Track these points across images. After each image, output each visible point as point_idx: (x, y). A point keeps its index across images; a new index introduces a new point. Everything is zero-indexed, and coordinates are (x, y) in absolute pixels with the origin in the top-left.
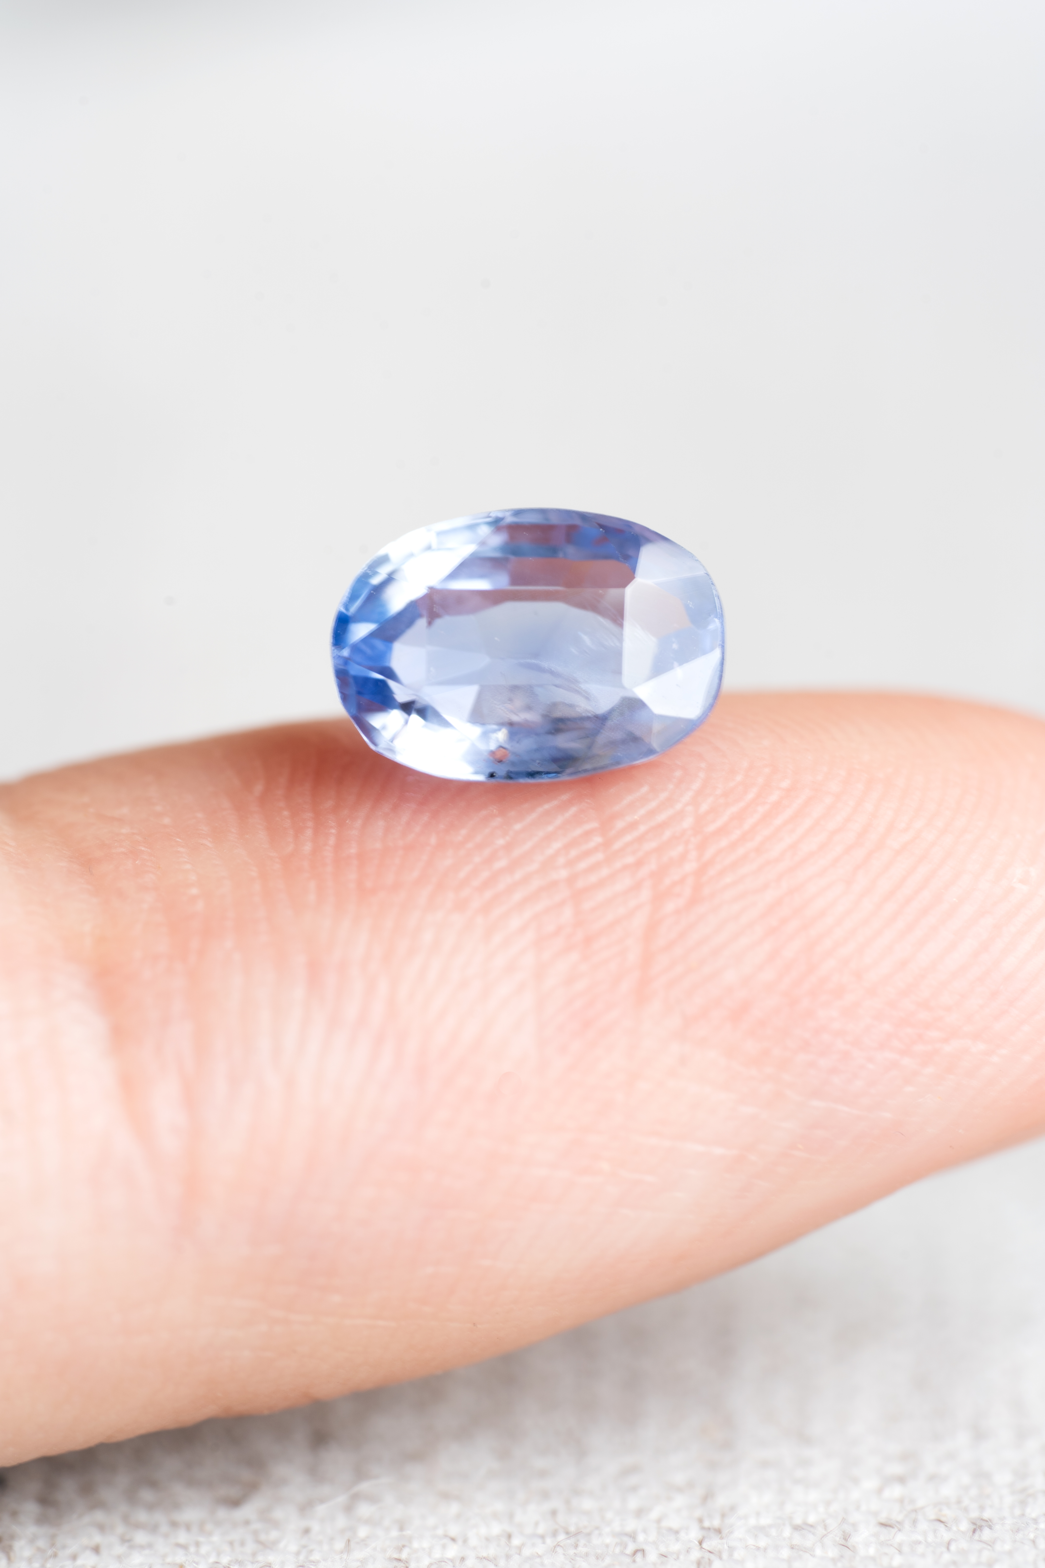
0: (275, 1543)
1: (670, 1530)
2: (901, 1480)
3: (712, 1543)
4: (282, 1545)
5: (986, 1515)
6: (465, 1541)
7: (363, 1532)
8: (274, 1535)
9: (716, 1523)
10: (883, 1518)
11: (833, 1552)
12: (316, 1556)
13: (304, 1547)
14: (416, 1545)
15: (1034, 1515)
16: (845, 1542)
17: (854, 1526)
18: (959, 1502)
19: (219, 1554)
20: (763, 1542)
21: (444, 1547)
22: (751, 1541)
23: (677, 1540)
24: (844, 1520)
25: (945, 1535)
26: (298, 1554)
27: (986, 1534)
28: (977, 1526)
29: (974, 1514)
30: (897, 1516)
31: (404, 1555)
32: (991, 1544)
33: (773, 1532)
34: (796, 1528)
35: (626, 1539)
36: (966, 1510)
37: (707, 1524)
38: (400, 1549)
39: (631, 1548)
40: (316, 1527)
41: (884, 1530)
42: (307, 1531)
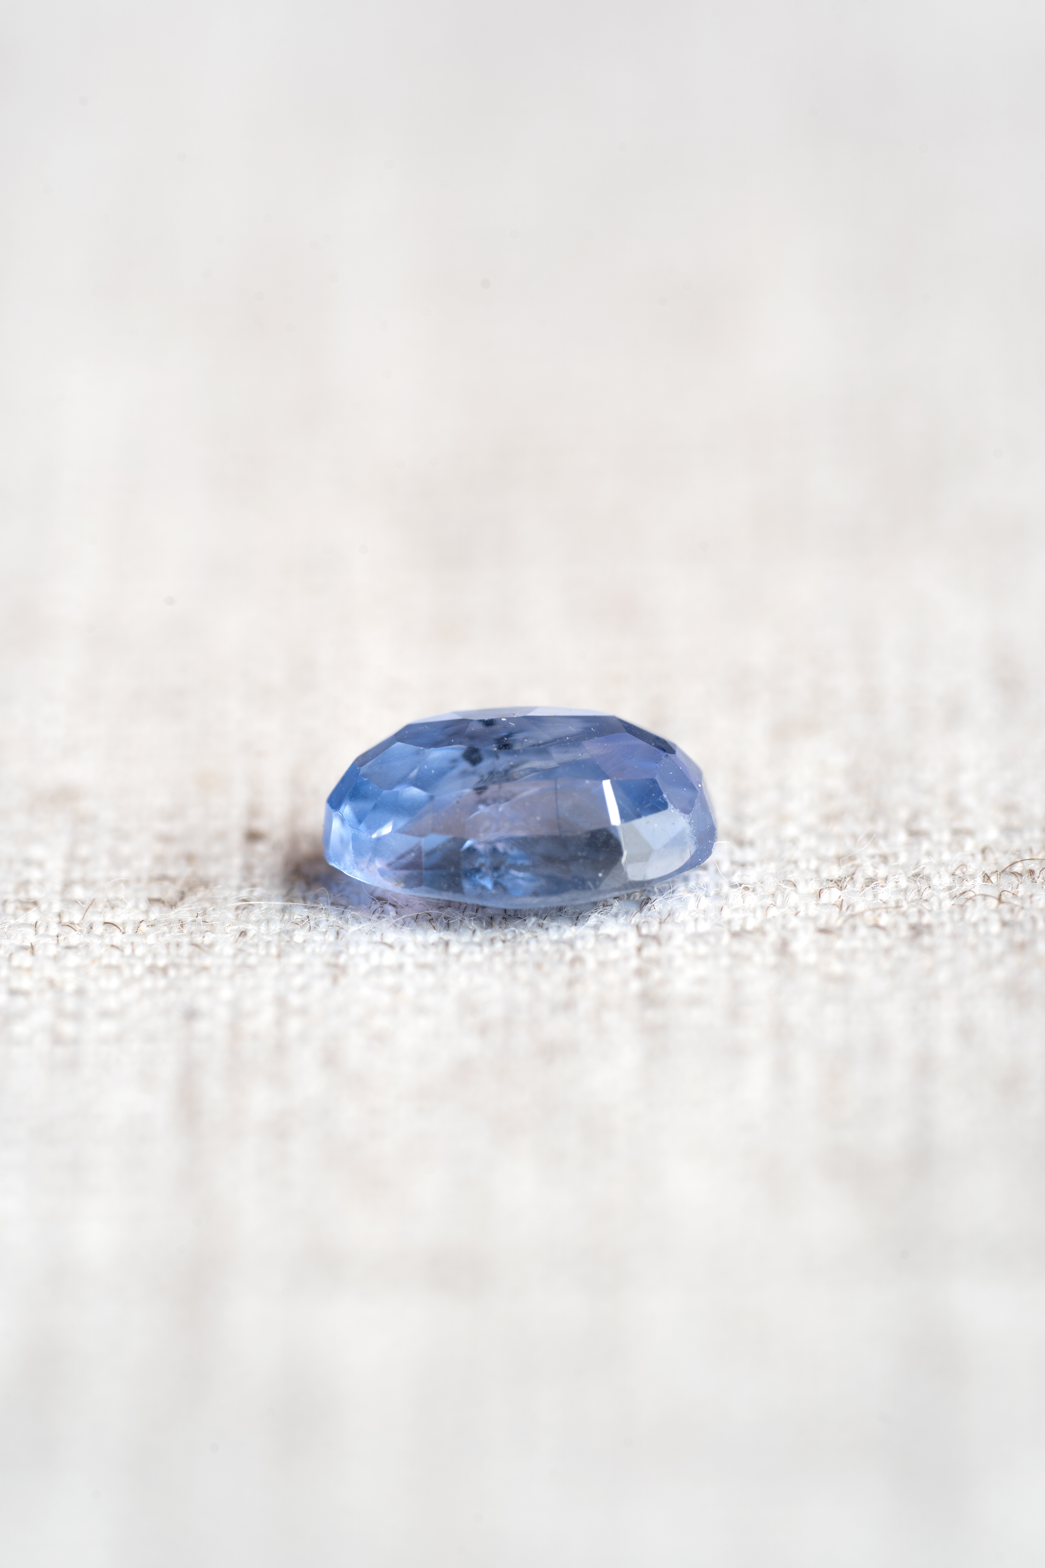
0: (211, 946)
1: (608, 937)
2: (838, 883)
3: (652, 950)
4: (217, 949)
5: (926, 919)
6: (402, 948)
7: (299, 936)
8: (209, 938)
9: (654, 929)
10: (822, 923)
11: (772, 959)
12: (252, 960)
13: (240, 950)
14: (352, 950)
15: (974, 919)
16: (783, 948)
17: (794, 931)
18: (898, 906)
19: (155, 956)
20: (702, 949)
21: (381, 954)
22: (689, 948)
23: (616, 947)
24: (784, 927)
25: (884, 940)
26: (235, 956)
27: (926, 940)
28: (917, 930)
29: (914, 920)
30: (836, 921)
31: (342, 959)
32: (930, 950)
33: (712, 939)
34: (735, 935)
35: (564, 947)
36: (904, 914)
37: (644, 931)
38: (338, 954)
39: (569, 955)
40: (252, 929)
41: (823, 937)
42: (243, 933)
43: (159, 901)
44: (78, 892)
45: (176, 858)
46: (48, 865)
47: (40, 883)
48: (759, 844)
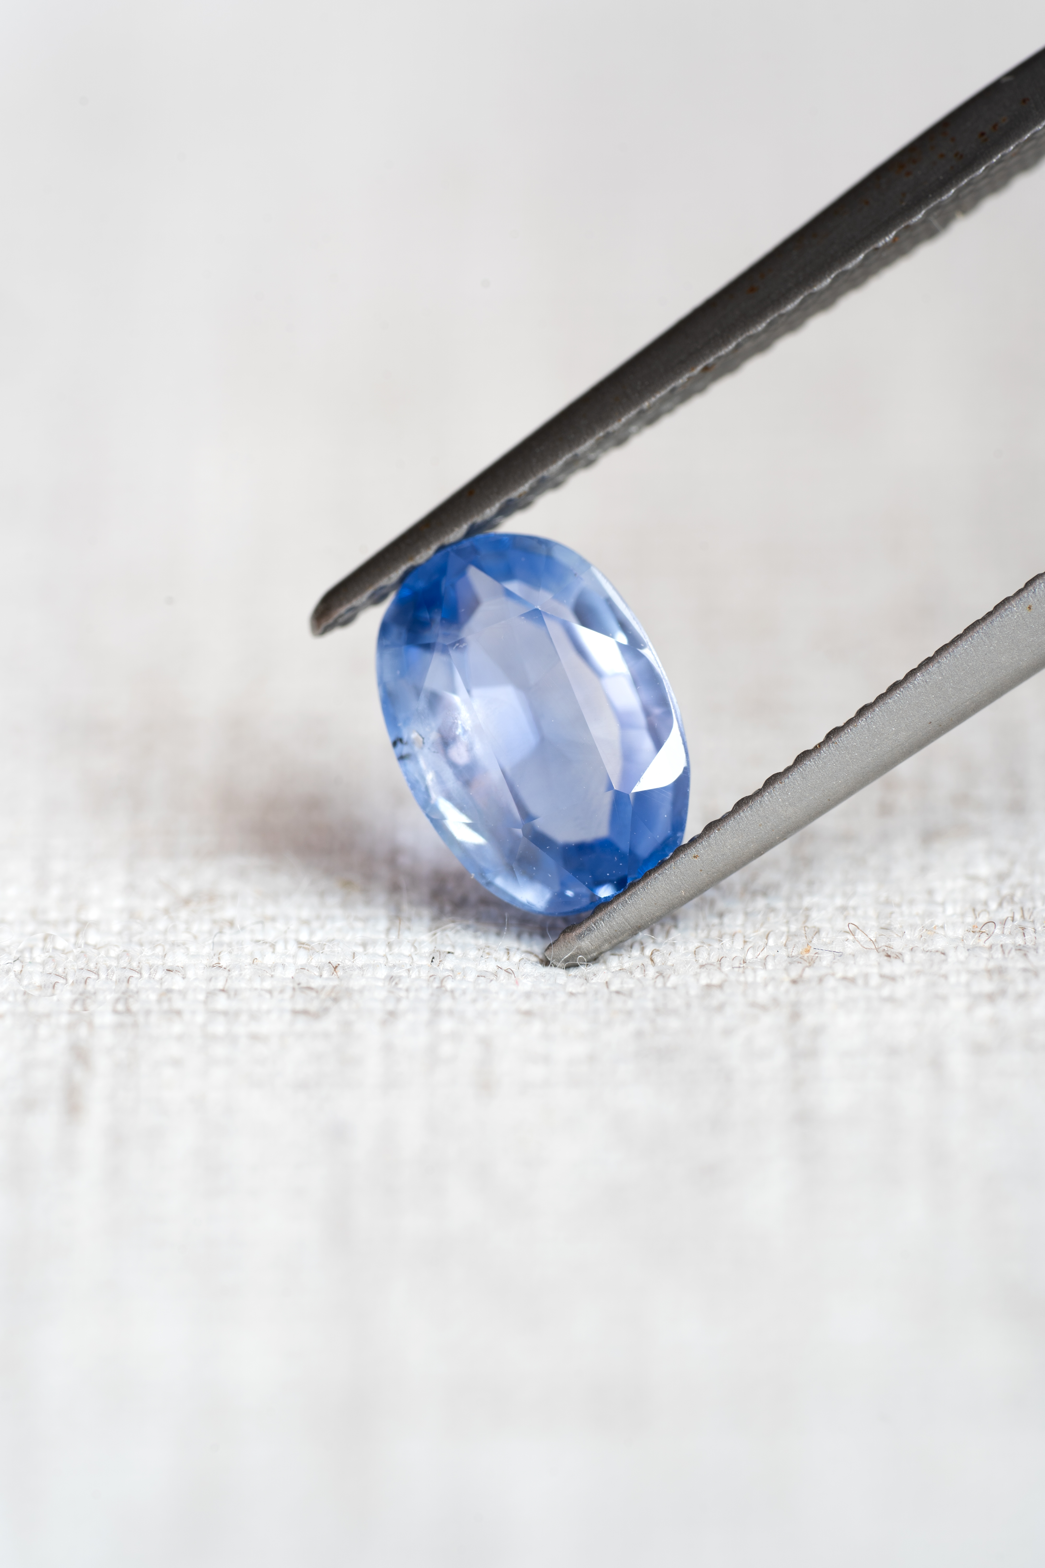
2: (991, 998)
43: (305, 1012)
44: (222, 1003)
45: (320, 968)
46: (190, 974)
47: (183, 993)
48: (907, 957)
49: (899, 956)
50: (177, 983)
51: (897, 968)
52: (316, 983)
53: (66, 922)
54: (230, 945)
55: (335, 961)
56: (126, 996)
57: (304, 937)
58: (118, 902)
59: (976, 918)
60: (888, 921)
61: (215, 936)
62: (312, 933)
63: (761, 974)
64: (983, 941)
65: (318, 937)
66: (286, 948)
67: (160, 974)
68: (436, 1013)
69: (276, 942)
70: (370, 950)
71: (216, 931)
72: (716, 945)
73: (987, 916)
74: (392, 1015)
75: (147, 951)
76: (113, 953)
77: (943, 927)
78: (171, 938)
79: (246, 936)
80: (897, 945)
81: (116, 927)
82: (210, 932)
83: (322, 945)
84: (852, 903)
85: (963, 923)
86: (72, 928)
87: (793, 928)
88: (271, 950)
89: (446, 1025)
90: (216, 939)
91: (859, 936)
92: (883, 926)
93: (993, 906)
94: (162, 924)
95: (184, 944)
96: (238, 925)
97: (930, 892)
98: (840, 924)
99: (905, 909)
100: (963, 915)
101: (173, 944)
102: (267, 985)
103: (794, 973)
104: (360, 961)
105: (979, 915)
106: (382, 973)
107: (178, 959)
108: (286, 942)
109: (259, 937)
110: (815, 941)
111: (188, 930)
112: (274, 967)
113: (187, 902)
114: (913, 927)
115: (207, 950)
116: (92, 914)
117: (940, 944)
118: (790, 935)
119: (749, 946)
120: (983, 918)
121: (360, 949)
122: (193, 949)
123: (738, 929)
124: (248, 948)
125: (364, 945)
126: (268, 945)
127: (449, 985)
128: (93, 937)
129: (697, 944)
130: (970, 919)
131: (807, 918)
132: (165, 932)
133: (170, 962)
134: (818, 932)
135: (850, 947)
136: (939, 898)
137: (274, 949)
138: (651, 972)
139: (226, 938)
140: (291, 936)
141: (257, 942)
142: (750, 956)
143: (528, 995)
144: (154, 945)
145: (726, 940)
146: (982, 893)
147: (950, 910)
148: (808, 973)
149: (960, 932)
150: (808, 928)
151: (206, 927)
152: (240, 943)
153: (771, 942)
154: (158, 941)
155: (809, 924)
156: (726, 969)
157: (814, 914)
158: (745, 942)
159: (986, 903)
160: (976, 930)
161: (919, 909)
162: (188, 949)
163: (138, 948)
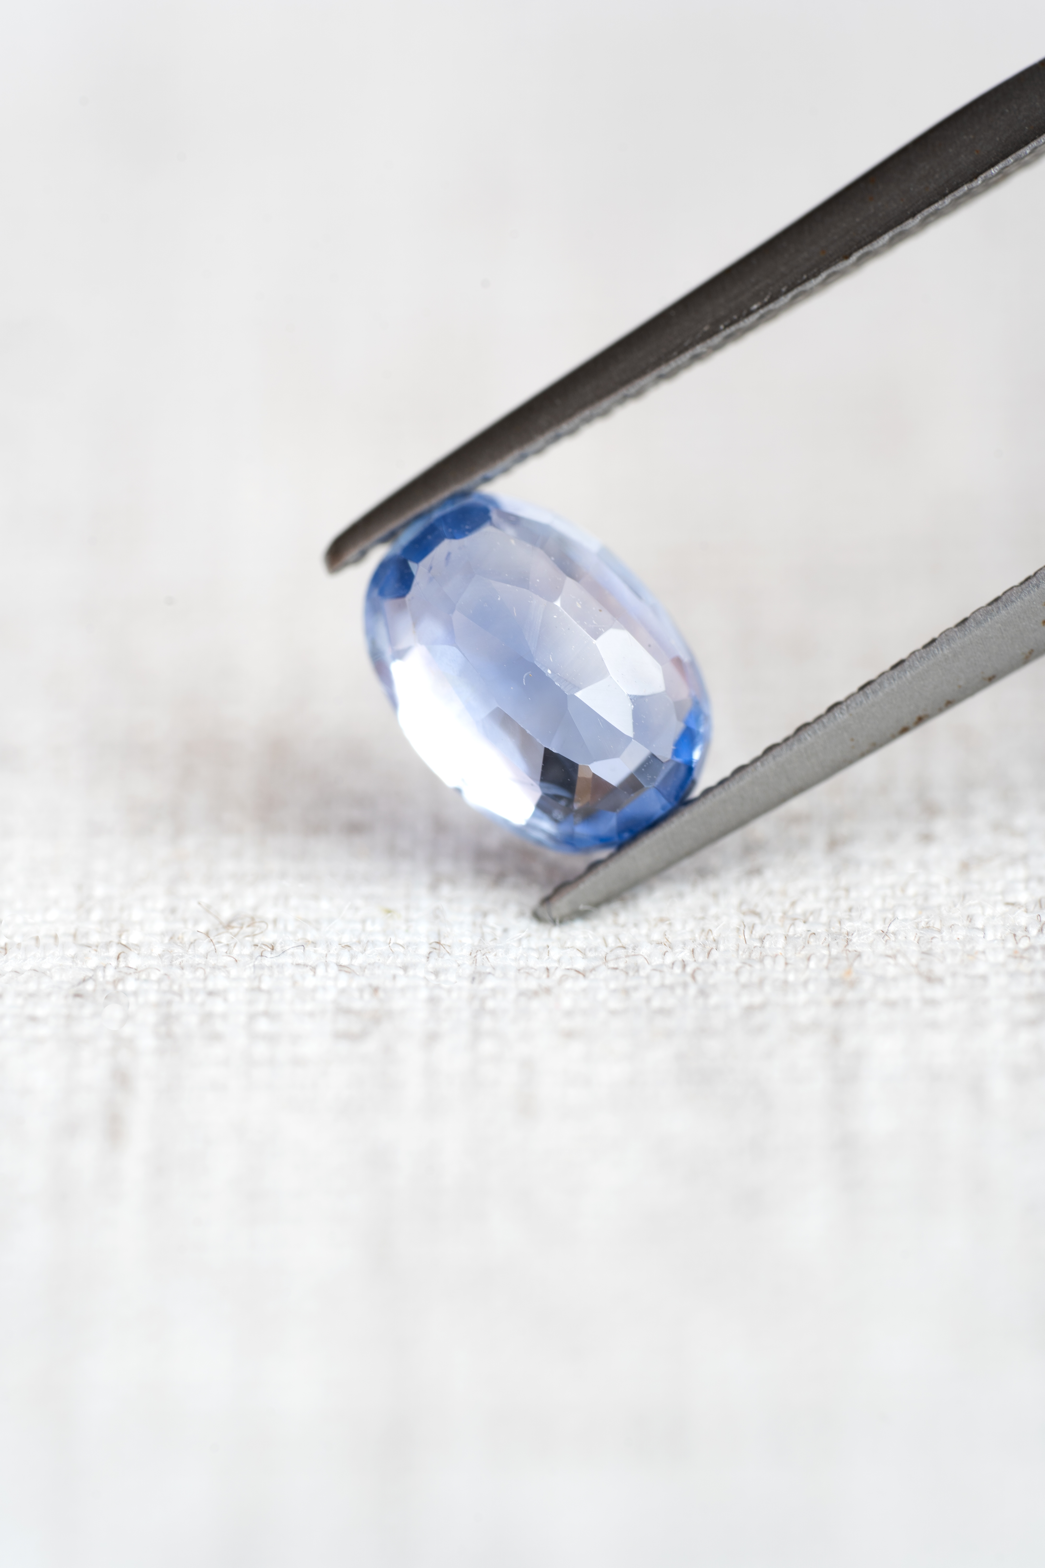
43: (347, 1035)
44: (263, 1025)
45: (361, 990)
46: (232, 997)
47: (224, 1016)
48: (949, 981)
49: (940, 980)
50: (218, 1006)
51: (937, 992)
52: (357, 1005)
53: (108, 945)
54: (270, 968)
55: (375, 982)
56: (168, 1019)
57: (345, 960)
58: (160, 926)
59: (1017, 943)
60: (929, 946)
61: (256, 959)
62: (353, 957)
63: (803, 997)
64: (1025, 966)
65: (359, 960)
66: (326, 971)
67: (200, 998)
68: (477, 1034)
69: (317, 966)
70: (411, 972)
71: (257, 954)
72: (758, 966)
73: (1028, 941)
74: (432, 1038)
75: (188, 974)
76: (154, 976)
77: (984, 952)
78: (212, 961)
79: (286, 960)
80: (939, 969)
81: (157, 950)
82: (251, 956)
83: (363, 968)
84: (892, 928)
85: (1004, 948)
86: (114, 951)
87: (834, 951)
88: (312, 973)
89: (487, 1046)
90: (256, 963)
91: (901, 960)
92: (925, 950)
93: (1034, 931)
94: (204, 947)
95: (225, 967)
96: (278, 948)
97: (970, 918)
98: (881, 947)
99: (946, 934)
100: (1003, 941)
101: (214, 968)
102: (309, 1006)
103: (836, 993)
104: (401, 982)
105: (1020, 939)
106: (423, 994)
107: (219, 982)
108: (327, 965)
109: (301, 961)
110: (856, 964)
111: (228, 954)
112: (314, 990)
113: (228, 926)
114: (954, 952)
115: (248, 973)
116: (134, 937)
117: (981, 968)
118: (832, 959)
119: (789, 967)
120: (1024, 944)
121: (401, 972)
122: (234, 972)
123: (779, 951)
124: (288, 972)
125: (405, 968)
126: (308, 968)
127: (490, 1004)
128: (134, 961)
129: (738, 964)
130: (1010, 945)
131: (848, 941)
132: (206, 956)
133: (211, 985)
134: (859, 955)
135: (892, 971)
136: (979, 924)
137: (315, 973)
138: (692, 990)
139: (267, 962)
140: (332, 960)
141: (298, 965)
142: (791, 977)
143: (569, 1014)
144: (195, 968)
145: (768, 962)
146: (1023, 919)
147: (990, 935)
148: (851, 996)
149: (1001, 957)
150: (849, 951)
151: (247, 951)
152: (281, 967)
153: (812, 964)
154: (198, 964)
155: (850, 948)
156: (768, 988)
157: (855, 939)
158: (787, 964)
159: (1026, 929)
160: (1017, 955)
161: (961, 934)
162: (228, 972)
163: (179, 972)
